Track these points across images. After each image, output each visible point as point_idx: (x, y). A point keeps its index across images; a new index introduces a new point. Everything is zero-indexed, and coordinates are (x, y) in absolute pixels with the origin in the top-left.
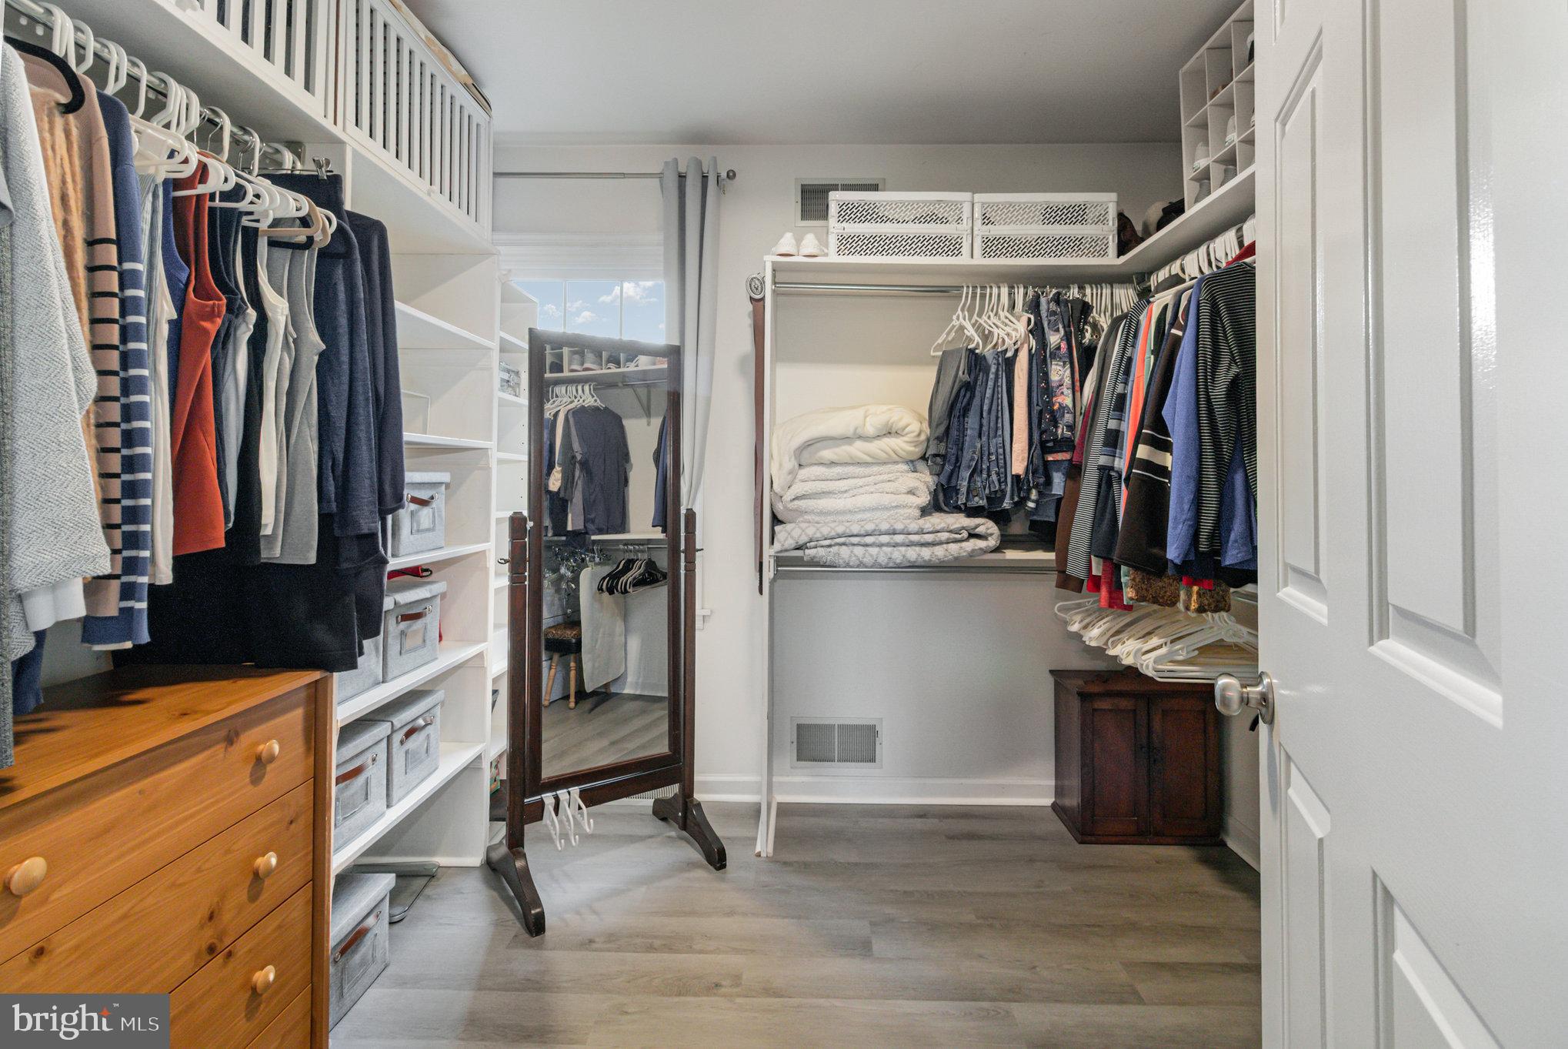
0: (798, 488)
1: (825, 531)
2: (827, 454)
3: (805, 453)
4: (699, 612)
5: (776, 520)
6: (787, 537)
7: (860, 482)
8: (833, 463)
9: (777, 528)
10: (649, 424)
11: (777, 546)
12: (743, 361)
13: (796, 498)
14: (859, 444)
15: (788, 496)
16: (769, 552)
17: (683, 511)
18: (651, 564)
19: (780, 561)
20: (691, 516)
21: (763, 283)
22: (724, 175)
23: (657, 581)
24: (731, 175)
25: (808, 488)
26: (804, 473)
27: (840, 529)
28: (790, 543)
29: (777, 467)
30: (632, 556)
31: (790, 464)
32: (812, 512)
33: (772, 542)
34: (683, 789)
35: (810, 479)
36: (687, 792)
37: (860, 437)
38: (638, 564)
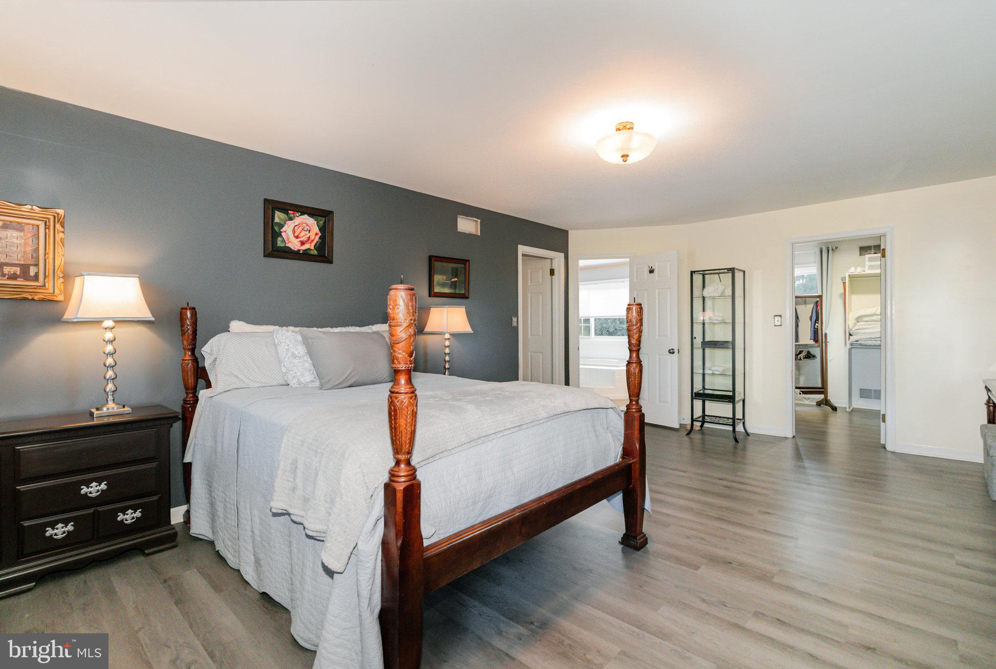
0: (857, 327)
1: (864, 337)
2: (866, 319)
3: (858, 319)
4: (828, 358)
5: (850, 335)
6: (853, 339)
7: (876, 326)
8: (867, 321)
9: (851, 337)
10: (806, 307)
11: (850, 341)
12: (841, 295)
13: (856, 330)
14: (875, 316)
15: (854, 329)
16: (848, 342)
17: (824, 333)
18: (809, 352)
19: (852, 344)
20: (826, 334)
21: (845, 278)
22: (834, 248)
23: (811, 358)
24: (837, 248)
25: (860, 327)
26: (859, 323)
27: (868, 337)
28: (854, 340)
29: (851, 322)
30: (801, 350)
31: (854, 321)
32: (860, 333)
33: (849, 340)
34: (825, 396)
35: (861, 325)
36: (826, 396)
37: (876, 315)
38: (804, 352)
